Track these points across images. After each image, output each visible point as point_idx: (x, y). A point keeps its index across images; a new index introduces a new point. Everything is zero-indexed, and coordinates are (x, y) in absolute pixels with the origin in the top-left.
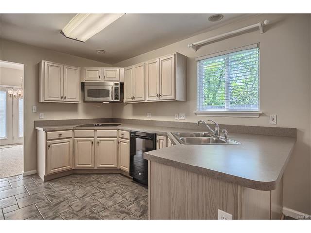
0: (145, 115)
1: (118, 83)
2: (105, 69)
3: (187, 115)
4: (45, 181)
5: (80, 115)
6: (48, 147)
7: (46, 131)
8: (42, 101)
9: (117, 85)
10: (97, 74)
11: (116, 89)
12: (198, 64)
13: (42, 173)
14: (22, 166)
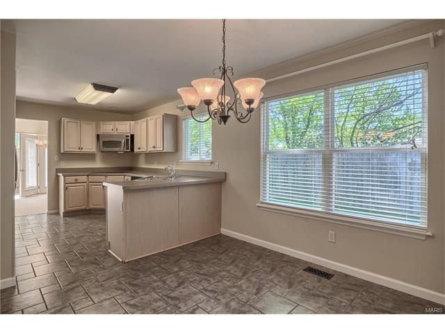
0: (152, 163)
1: (129, 135)
2: (117, 123)
3: (178, 163)
4: (64, 216)
5: (98, 164)
6: (66, 189)
7: (64, 177)
8: (62, 152)
9: (128, 136)
10: (111, 127)
11: (127, 140)
12: (184, 122)
13: (62, 210)
14: (47, 208)
